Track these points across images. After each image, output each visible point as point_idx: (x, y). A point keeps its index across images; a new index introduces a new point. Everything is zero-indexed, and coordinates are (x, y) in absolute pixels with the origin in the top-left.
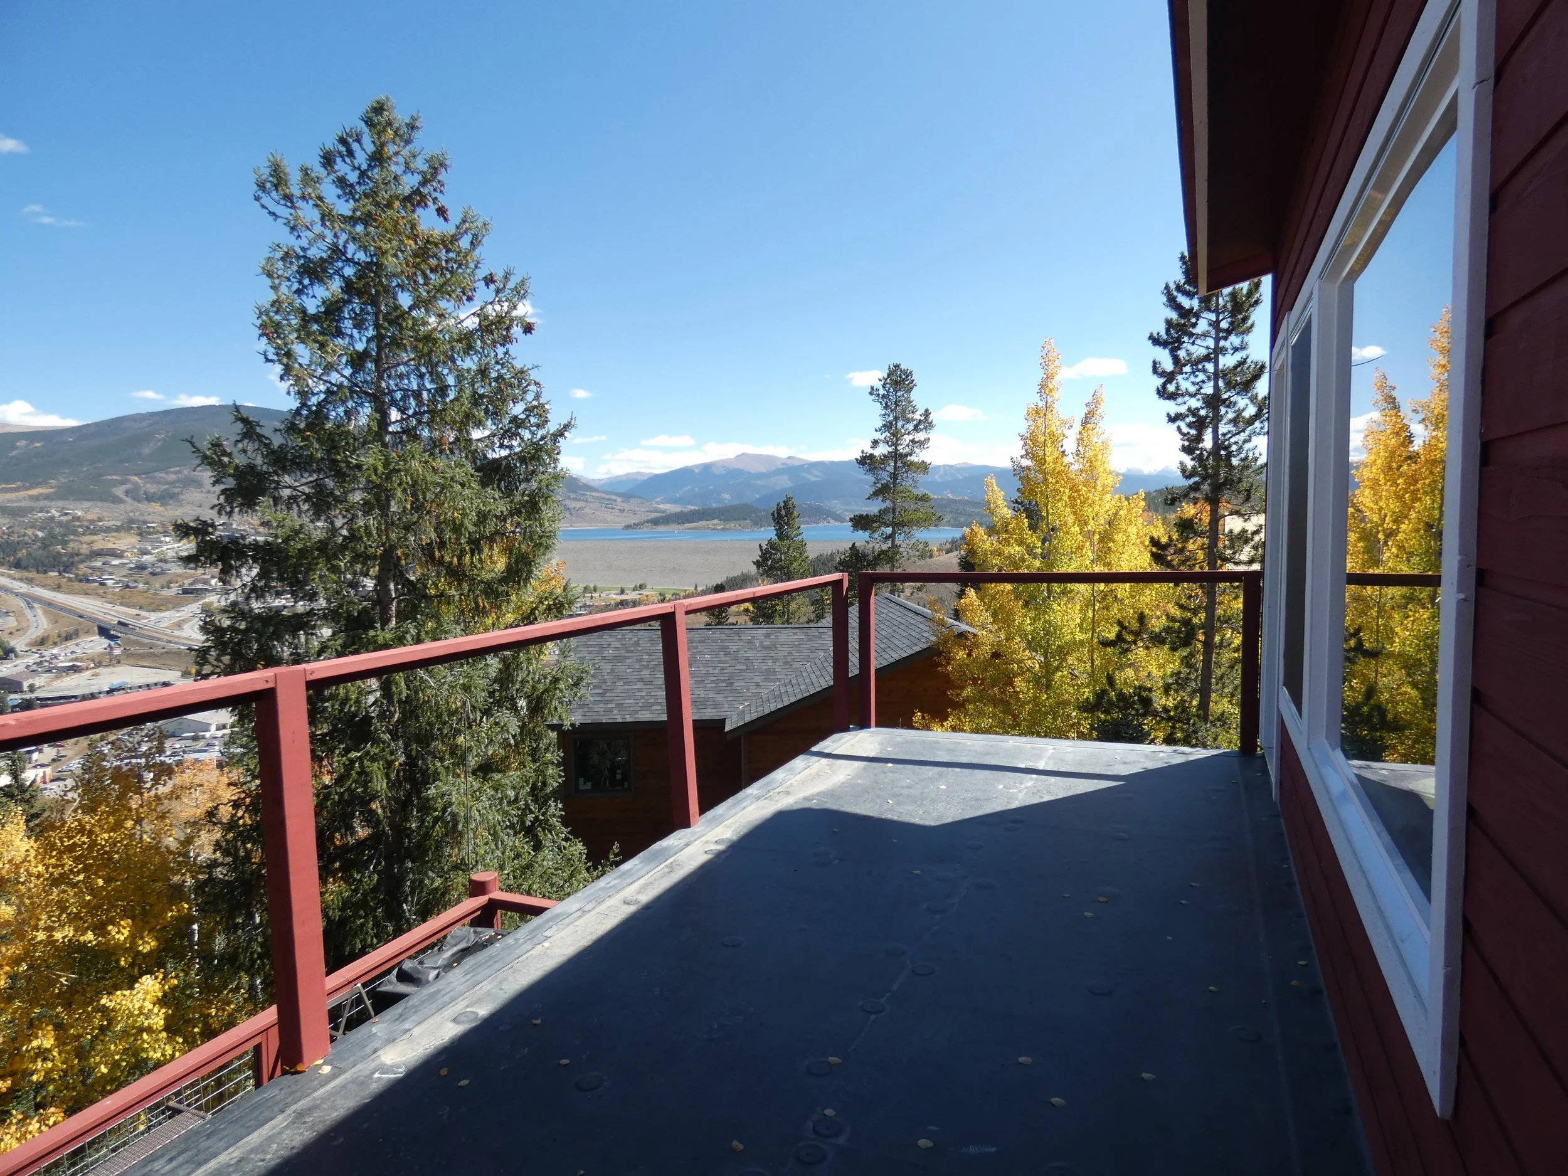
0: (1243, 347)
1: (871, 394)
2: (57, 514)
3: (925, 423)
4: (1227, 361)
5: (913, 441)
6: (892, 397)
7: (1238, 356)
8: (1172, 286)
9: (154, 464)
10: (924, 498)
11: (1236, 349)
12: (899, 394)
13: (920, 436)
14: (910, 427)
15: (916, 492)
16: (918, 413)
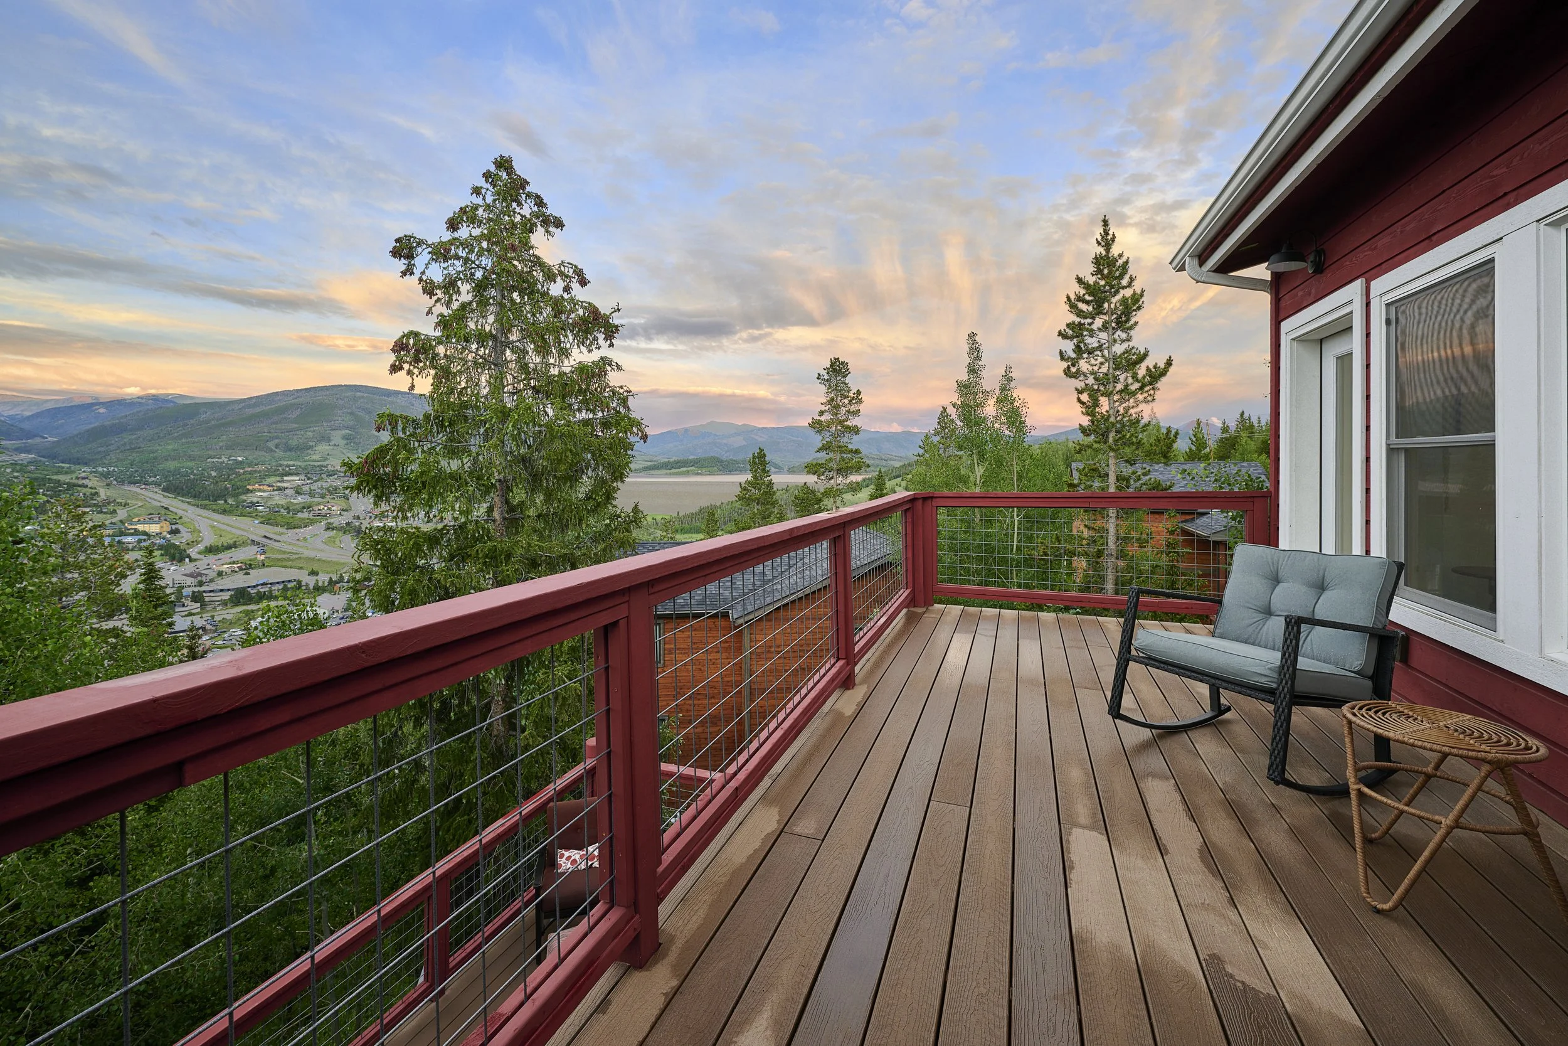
0: (1129, 339)
1: (818, 378)
2: (226, 460)
3: (857, 398)
4: (1119, 349)
5: (848, 411)
6: (834, 381)
7: (1125, 345)
8: (1073, 297)
9: (296, 426)
10: (857, 452)
11: (1123, 341)
12: (839, 378)
13: (853, 408)
14: (846, 401)
15: (850, 446)
16: (852, 392)
